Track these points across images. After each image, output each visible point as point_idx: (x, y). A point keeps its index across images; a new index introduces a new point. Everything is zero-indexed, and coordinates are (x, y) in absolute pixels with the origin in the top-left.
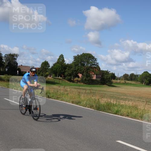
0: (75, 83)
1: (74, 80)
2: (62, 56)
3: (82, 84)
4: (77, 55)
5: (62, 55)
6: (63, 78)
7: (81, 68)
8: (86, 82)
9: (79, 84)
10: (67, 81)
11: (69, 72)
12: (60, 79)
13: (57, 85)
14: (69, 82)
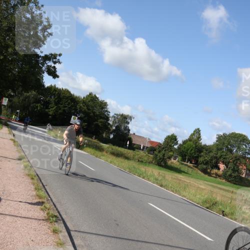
0: (212, 178)
1: (212, 172)
2: (198, 131)
3: (224, 181)
4: (224, 134)
5: (199, 129)
6: (194, 166)
7: (225, 155)
8: (230, 179)
9: (218, 179)
10: (200, 173)
11: (206, 158)
12: (189, 167)
13: (183, 175)
14: (203, 174)
